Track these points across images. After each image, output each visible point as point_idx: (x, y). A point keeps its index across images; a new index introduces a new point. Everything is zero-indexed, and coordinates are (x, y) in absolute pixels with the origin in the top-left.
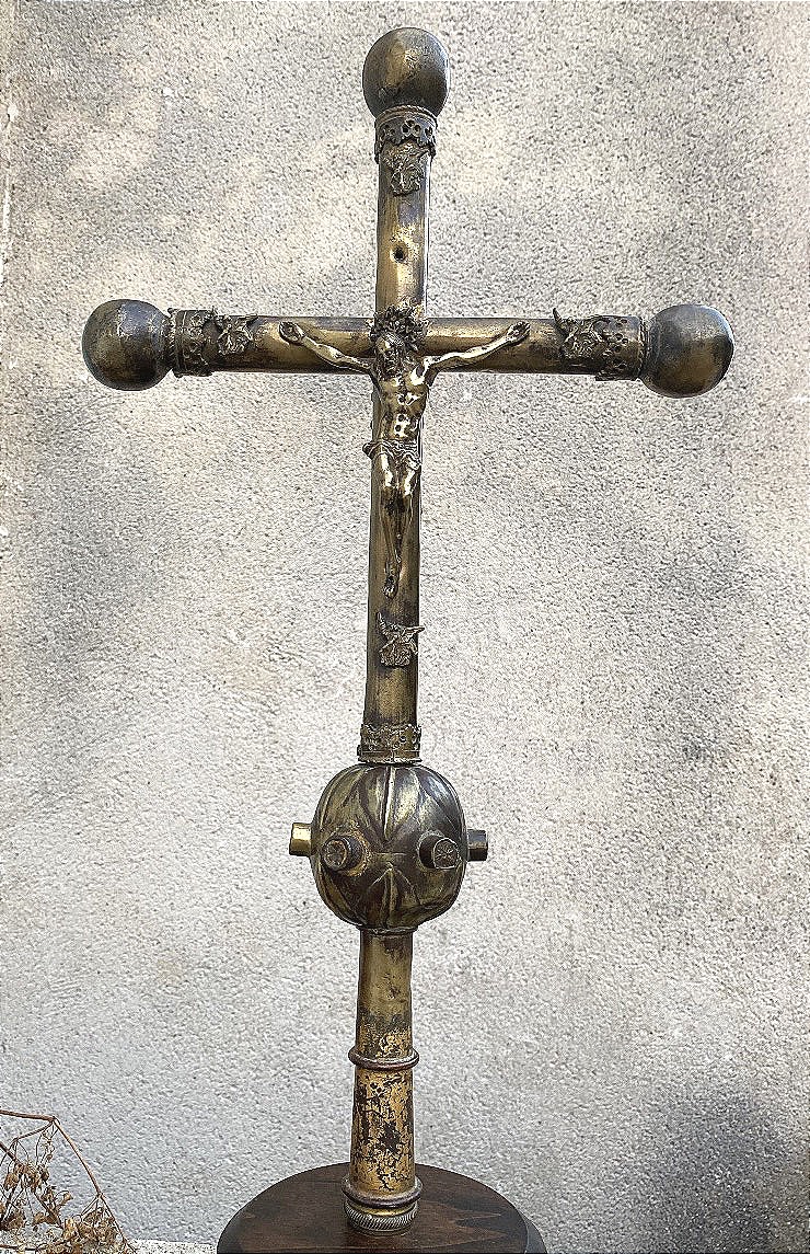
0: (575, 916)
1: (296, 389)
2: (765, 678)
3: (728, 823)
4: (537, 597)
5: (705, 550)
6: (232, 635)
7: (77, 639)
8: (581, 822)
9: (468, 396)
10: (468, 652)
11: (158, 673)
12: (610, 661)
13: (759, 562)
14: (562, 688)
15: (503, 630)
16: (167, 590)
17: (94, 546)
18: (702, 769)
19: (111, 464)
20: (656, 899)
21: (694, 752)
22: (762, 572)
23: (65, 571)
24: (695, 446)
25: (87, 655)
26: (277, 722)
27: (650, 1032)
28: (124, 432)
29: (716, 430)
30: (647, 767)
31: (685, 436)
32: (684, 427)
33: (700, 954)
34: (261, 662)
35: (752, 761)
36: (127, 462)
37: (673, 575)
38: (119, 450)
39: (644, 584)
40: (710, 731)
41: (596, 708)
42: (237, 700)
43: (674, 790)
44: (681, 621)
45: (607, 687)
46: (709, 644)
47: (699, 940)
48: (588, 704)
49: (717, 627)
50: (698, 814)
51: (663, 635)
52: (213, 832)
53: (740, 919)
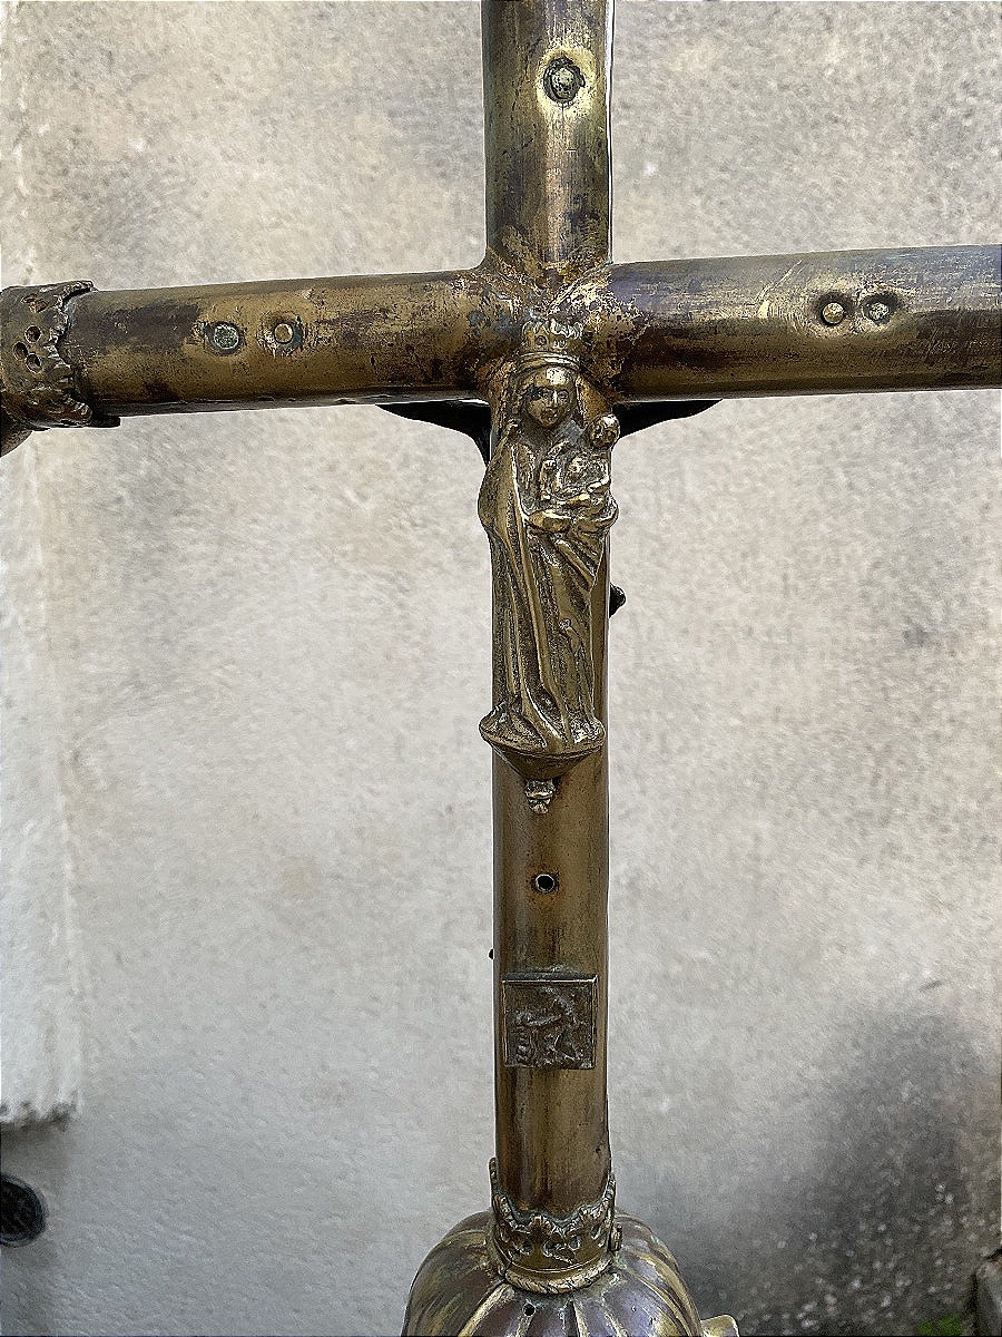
0: (763, 825)
1: (421, 160)
3: (952, 721)
4: (736, 443)
6: (350, 494)
7: (158, 500)
8: (776, 720)
9: (650, 169)
10: (645, 516)
11: (261, 542)
12: (822, 527)
14: (762, 558)
15: (689, 488)
16: (265, 436)
18: (925, 657)
20: (860, 807)
21: (918, 637)
25: (174, 520)
26: (411, 602)
27: (842, 948)
28: (198, 225)
29: (980, 218)
30: (859, 656)
31: (938, 227)
32: (938, 213)
33: (906, 866)
34: (387, 530)
35: (987, 649)
36: (204, 264)
37: (907, 417)
38: (193, 249)
39: (870, 428)
40: (938, 614)
41: (801, 585)
42: (360, 578)
43: (890, 683)
44: (914, 476)
45: (817, 559)
46: (947, 505)
47: (906, 851)
48: (791, 581)
49: (958, 484)
50: (917, 710)
51: (890, 494)
52: (341, 731)
53: (956, 828)
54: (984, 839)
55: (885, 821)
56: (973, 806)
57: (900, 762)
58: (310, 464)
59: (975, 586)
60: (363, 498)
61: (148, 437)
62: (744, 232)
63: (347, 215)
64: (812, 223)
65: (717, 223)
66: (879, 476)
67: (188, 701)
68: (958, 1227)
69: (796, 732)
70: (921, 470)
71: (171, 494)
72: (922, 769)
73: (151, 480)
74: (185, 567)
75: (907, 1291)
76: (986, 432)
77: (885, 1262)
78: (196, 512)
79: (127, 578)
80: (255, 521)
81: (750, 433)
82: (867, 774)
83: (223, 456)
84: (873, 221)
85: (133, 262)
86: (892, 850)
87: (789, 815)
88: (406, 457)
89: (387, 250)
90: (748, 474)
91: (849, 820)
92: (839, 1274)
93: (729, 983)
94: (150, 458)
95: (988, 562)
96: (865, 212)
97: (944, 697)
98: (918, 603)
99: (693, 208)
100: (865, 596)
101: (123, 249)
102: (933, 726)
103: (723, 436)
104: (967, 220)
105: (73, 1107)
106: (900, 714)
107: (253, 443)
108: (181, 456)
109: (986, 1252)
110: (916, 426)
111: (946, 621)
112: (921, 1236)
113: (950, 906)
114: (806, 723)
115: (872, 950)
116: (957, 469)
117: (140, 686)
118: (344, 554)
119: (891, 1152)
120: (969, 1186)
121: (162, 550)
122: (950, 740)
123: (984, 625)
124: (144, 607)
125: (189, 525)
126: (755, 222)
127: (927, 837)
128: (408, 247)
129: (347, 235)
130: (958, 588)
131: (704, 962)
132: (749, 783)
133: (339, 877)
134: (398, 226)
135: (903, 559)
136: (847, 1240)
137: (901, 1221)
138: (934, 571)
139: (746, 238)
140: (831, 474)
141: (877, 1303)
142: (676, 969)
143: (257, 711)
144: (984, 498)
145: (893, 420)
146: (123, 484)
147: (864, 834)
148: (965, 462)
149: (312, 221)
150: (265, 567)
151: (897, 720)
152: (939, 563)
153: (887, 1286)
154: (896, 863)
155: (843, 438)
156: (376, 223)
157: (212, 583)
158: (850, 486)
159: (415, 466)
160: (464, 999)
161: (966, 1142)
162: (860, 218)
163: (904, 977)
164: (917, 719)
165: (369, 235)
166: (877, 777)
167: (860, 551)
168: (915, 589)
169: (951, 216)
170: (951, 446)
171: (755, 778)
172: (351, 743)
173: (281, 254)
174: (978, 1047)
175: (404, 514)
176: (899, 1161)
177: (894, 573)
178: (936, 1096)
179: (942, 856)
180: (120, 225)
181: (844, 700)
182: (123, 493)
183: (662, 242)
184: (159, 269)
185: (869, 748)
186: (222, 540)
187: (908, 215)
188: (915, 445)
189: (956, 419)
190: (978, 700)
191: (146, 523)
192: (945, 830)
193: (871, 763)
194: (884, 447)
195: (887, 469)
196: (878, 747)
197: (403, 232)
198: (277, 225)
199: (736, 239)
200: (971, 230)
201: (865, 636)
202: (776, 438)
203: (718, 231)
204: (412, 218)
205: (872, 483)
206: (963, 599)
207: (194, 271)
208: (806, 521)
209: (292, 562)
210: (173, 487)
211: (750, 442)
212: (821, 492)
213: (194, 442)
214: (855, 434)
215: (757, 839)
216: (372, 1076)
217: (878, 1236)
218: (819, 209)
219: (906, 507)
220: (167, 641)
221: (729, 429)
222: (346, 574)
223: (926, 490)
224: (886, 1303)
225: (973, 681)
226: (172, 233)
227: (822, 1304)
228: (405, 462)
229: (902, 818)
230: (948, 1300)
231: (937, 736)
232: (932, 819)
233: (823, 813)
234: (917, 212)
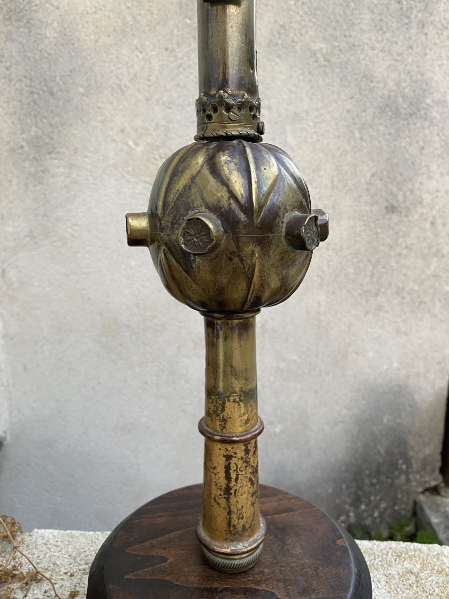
0: (322, 298)
2: (433, 167)
3: (407, 247)
4: (310, 118)
5: (407, 90)
6: (131, 143)
7: (41, 147)
11: (89, 167)
12: (349, 158)
13: (437, 96)
14: (322, 173)
17: (45, 89)
18: (395, 218)
19: (51, 34)
20: (365, 288)
21: (392, 209)
22: (438, 103)
23: (29, 104)
24: (407, 21)
25: (48, 157)
27: (357, 354)
28: (57, 12)
29: (421, 11)
30: (365, 218)
31: (402, 15)
32: (402, 9)
33: (386, 315)
34: (148, 160)
35: (422, 214)
36: (61, 32)
37: (387, 106)
38: (55, 24)
39: (370, 111)
40: (400, 198)
41: (340, 185)
42: (136, 183)
43: (379, 230)
44: (390, 134)
45: (346, 173)
46: (404, 147)
47: (386, 309)
48: (335, 183)
49: (410, 137)
50: (391, 242)
51: (379, 142)
52: (128, 258)
53: (408, 298)
54: (421, 302)
55: (377, 295)
56: (416, 287)
57: (383, 267)
58: (112, 129)
59: (417, 185)
60: (137, 144)
61: (35, 116)
62: (314, 17)
63: (128, 8)
64: (345, 13)
65: (301, 13)
66: (374, 134)
67: (55, 244)
68: (408, 480)
69: (337, 254)
70: (393, 131)
71: (47, 144)
72: (393, 270)
73: (37, 137)
74: (53, 180)
75: (385, 509)
76: (422, 112)
77: (376, 496)
78: (58, 153)
79: (26, 185)
80: (87, 157)
81: (316, 113)
82: (369, 273)
83: (71, 126)
84: (373, 12)
85: (26, 30)
86: (380, 308)
87: (333, 293)
88: (157, 125)
89: (148, 25)
90: (315, 133)
91: (360, 295)
92: (356, 503)
93: (306, 371)
94: (36, 127)
95: (423, 174)
96: (369, 8)
97: (404, 237)
98: (392, 193)
99: (290, 5)
100: (368, 190)
101: (22, 24)
102: (398, 250)
103: (304, 114)
104: (415, 12)
105: (5, 438)
106: (383, 245)
107: (85, 119)
108: (51, 125)
109: (420, 490)
110: (391, 110)
111: (404, 202)
112: (392, 484)
113: (406, 334)
114: (341, 250)
115: (371, 354)
116: (410, 131)
117: (33, 237)
118: (128, 172)
119: (379, 447)
120: (413, 461)
121: (43, 171)
122: (406, 257)
123: (421, 203)
124: (35, 199)
125: (56, 159)
126: (318, 12)
127: (395, 302)
128: (158, 24)
129: (129, 18)
130: (409, 186)
131: (295, 361)
132: (315, 278)
133: (128, 326)
134: (152, 13)
135: (385, 172)
136: (359, 488)
137: (383, 478)
138: (399, 178)
139: (314, 20)
140: (353, 133)
141: (372, 515)
142: (282, 365)
143: (88, 248)
144: (421, 144)
145: (380, 107)
146: (23, 139)
147: (367, 301)
148: (412, 127)
149: (112, 10)
150: (91, 179)
151: (382, 248)
152: (401, 174)
153: (377, 507)
154: (381, 313)
155: (358, 116)
156: (143, 12)
157: (66, 187)
158: (362, 139)
159: (161, 129)
160: (187, 382)
161: (412, 441)
162: (366, 10)
163: (385, 367)
164: (391, 247)
165: (139, 18)
166: (373, 274)
167: (366, 169)
168: (390, 186)
169: (407, 10)
170: (407, 119)
171: (318, 276)
172: (133, 263)
173: (97, 27)
174: (417, 398)
175: (156, 152)
176: (382, 451)
177: (381, 179)
178: (398, 421)
179: (402, 310)
180: (19, 13)
181: (358, 239)
182: (24, 144)
183: (276, 22)
184: (39, 34)
185: (369, 261)
186: (71, 166)
187: (388, 9)
188: (390, 119)
189: (409, 107)
190: (418, 238)
191: (35, 159)
192: (404, 298)
193: (370, 268)
194: (376, 120)
195: (378, 131)
196: (374, 260)
197: (155, 16)
198: (95, 13)
199: (310, 21)
200: (416, 16)
201: (368, 209)
202: (328, 116)
203: (302, 17)
204: (159, 10)
205: (371, 137)
206: (412, 191)
207: (55, 35)
208: (341, 155)
209: (104, 176)
210: (48, 140)
211: (316, 117)
212: (348, 142)
213: (57, 119)
214: (363, 114)
215: (319, 304)
216: (145, 419)
217: (373, 485)
218: (348, 6)
219: (386, 148)
220: (45, 215)
221: (307, 111)
222: (129, 182)
223: (395, 140)
224: (376, 514)
225: (416, 229)
226: (45, 17)
227: (348, 516)
228: (157, 127)
229: (385, 293)
230: (403, 513)
231: (400, 255)
232: (398, 293)
233: (349, 291)
234: (392, 8)
